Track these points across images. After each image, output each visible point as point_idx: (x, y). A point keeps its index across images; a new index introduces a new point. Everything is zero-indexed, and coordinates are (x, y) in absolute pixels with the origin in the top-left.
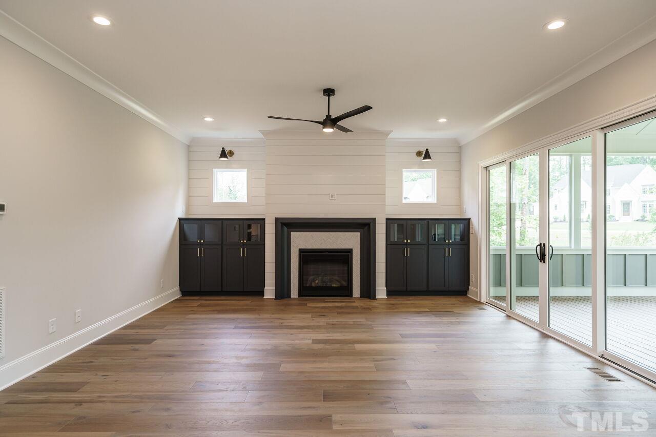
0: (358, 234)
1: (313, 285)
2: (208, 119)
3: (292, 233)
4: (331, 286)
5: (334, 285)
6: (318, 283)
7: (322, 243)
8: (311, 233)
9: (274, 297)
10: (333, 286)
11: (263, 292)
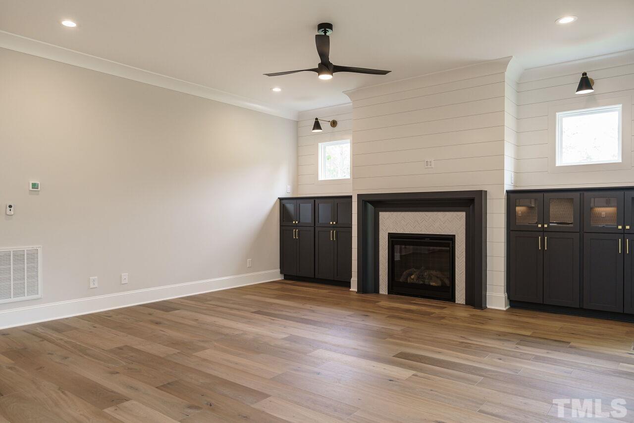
0: (464, 214)
1: (409, 280)
2: (277, 90)
3: (380, 213)
4: (430, 285)
5: (433, 284)
6: (413, 279)
7: (416, 226)
8: (403, 214)
9: (357, 290)
10: (431, 284)
11: (350, 283)
